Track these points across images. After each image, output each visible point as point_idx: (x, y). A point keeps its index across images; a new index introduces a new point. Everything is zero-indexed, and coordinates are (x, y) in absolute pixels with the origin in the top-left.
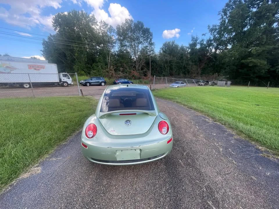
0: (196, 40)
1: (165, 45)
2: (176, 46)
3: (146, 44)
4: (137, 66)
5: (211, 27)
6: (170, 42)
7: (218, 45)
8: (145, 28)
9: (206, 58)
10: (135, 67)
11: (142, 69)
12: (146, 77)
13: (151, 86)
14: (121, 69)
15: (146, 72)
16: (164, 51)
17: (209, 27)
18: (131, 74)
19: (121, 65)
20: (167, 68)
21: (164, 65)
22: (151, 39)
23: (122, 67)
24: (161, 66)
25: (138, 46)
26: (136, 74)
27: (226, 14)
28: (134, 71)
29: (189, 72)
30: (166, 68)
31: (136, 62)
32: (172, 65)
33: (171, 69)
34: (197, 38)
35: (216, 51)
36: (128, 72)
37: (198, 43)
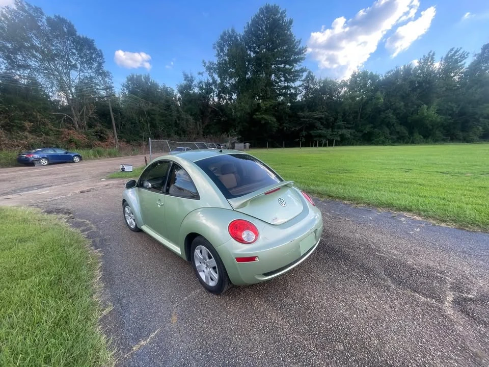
0: (192, 81)
1: (131, 79)
2: (155, 86)
3: (89, 73)
4: (76, 119)
5: (208, 64)
6: (141, 76)
7: (220, 92)
8: (79, 37)
9: (210, 110)
10: (69, 121)
11: (90, 126)
12: (106, 143)
13: (145, 157)
14: (27, 124)
15: (102, 133)
16: (131, 92)
17: (205, 63)
18: (63, 136)
19: (25, 116)
20: (146, 124)
21: (139, 118)
22: (100, 64)
23: (30, 121)
24: (133, 121)
25: (69, 73)
26: (76, 135)
27: (222, 50)
28: (69, 129)
29: (184, 132)
30: (144, 125)
31: (70, 109)
32: (153, 119)
33: (153, 126)
34: (192, 77)
35: (219, 100)
36: (51, 132)
37: (195, 86)
